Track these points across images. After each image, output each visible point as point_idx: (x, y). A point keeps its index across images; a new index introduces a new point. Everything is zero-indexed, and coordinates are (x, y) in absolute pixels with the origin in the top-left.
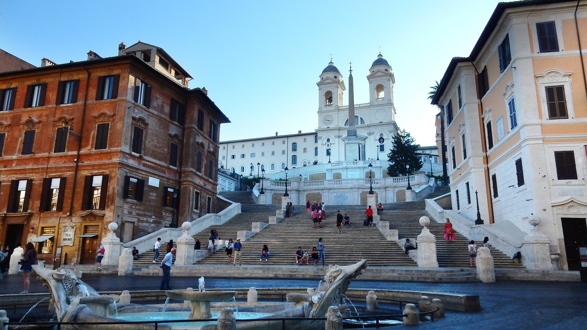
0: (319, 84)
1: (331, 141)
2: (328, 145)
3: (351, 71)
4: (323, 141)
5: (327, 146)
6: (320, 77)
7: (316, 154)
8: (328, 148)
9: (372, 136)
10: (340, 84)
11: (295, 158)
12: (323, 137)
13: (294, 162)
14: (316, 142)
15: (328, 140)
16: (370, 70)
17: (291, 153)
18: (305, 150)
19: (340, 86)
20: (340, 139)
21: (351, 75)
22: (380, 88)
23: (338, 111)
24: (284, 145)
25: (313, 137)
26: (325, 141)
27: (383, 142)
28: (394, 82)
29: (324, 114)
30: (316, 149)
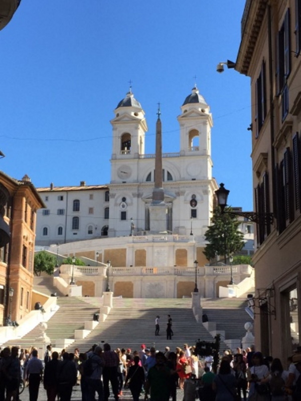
1: (128, 200)
2: (123, 206)
3: (159, 115)
4: (116, 200)
5: (121, 207)
7: (107, 216)
8: (123, 210)
9: (182, 198)
10: (141, 124)
11: (76, 220)
12: (117, 195)
13: (76, 225)
14: (107, 199)
15: (124, 199)
17: (71, 214)
18: (91, 211)
19: (142, 126)
20: (140, 199)
21: (159, 120)
23: (138, 160)
24: (61, 201)
25: (102, 193)
26: (120, 200)
27: (196, 205)
29: (119, 164)
30: (107, 210)
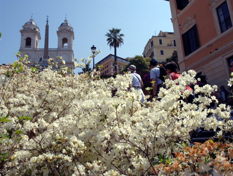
0: (22, 32)
3: (47, 21)
6: (23, 27)
10: (37, 34)
16: (59, 28)
19: (37, 35)
21: (47, 24)
22: (65, 40)
23: (35, 51)
28: (74, 39)
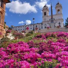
9: (57, 23)
14: (42, 25)
15: (45, 24)
27: (60, 24)
29: (44, 18)
30: (42, 27)
